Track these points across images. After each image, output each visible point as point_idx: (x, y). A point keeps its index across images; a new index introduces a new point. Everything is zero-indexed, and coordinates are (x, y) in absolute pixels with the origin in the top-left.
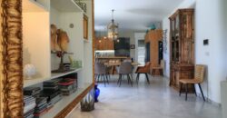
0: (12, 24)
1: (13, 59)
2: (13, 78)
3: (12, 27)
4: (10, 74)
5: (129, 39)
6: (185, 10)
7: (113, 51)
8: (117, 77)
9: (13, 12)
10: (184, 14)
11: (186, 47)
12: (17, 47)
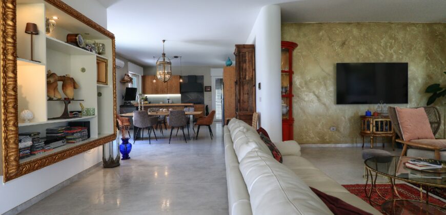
0: (9, 83)
1: (10, 105)
2: (11, 118)
3: (10, 84)
4: (9, 115)
5: (202, 77)
6: (244, 46)
7: (179, 95)
8: (167, 132)
9: (11, 75)
10: (245, 50)
11: (246, 92)
12: (13, 97)
